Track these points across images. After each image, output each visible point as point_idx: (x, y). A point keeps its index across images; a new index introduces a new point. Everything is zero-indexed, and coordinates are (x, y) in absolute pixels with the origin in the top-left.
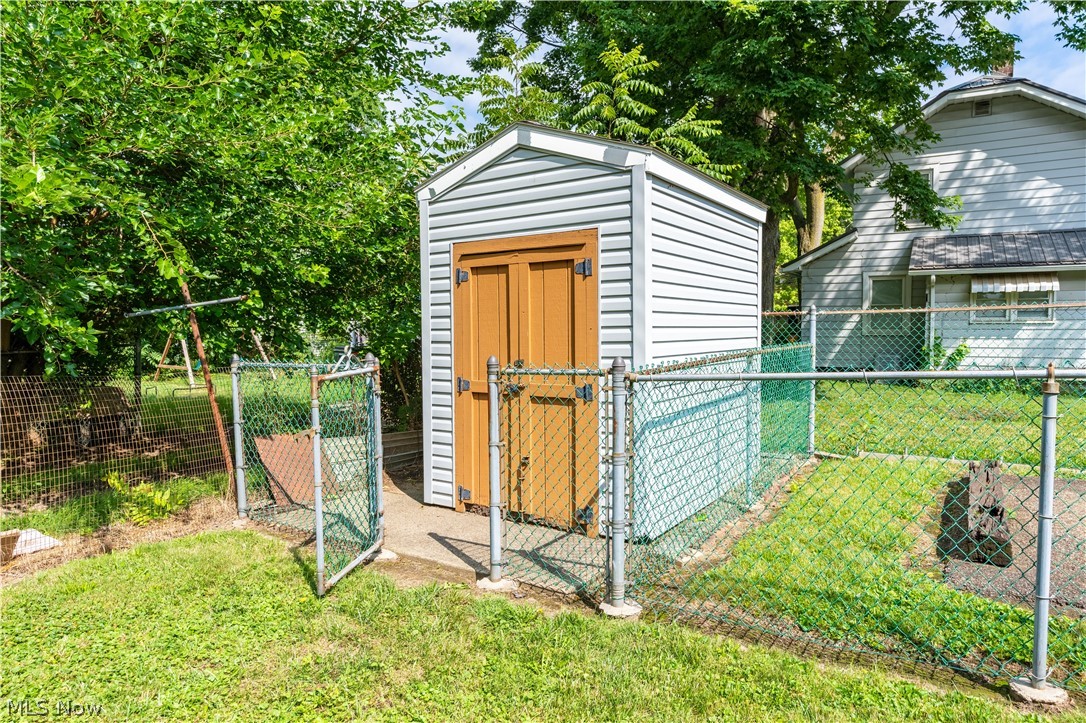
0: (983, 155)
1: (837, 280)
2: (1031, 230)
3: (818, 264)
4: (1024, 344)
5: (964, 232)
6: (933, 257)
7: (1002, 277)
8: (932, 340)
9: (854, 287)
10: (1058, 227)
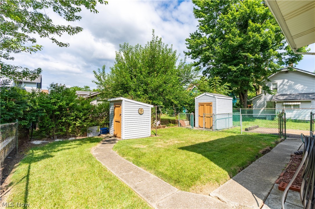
0: (287, 80)
1: (260, 102)
2: (298, 93)
3: (256, 99)
4: (295, 113)
5: (284, 94)
6: (276, 98)
7: (290, 102)
8: (277, 112)
9: (263, 103)
10: (303, 93)
